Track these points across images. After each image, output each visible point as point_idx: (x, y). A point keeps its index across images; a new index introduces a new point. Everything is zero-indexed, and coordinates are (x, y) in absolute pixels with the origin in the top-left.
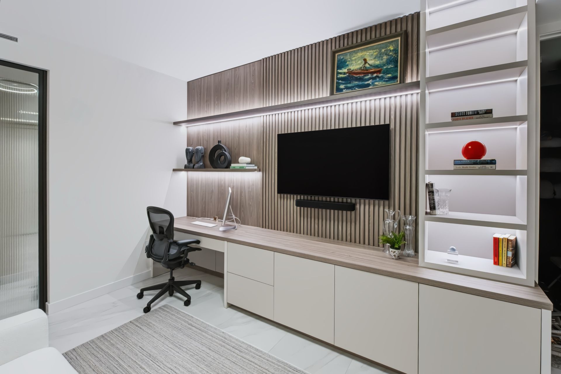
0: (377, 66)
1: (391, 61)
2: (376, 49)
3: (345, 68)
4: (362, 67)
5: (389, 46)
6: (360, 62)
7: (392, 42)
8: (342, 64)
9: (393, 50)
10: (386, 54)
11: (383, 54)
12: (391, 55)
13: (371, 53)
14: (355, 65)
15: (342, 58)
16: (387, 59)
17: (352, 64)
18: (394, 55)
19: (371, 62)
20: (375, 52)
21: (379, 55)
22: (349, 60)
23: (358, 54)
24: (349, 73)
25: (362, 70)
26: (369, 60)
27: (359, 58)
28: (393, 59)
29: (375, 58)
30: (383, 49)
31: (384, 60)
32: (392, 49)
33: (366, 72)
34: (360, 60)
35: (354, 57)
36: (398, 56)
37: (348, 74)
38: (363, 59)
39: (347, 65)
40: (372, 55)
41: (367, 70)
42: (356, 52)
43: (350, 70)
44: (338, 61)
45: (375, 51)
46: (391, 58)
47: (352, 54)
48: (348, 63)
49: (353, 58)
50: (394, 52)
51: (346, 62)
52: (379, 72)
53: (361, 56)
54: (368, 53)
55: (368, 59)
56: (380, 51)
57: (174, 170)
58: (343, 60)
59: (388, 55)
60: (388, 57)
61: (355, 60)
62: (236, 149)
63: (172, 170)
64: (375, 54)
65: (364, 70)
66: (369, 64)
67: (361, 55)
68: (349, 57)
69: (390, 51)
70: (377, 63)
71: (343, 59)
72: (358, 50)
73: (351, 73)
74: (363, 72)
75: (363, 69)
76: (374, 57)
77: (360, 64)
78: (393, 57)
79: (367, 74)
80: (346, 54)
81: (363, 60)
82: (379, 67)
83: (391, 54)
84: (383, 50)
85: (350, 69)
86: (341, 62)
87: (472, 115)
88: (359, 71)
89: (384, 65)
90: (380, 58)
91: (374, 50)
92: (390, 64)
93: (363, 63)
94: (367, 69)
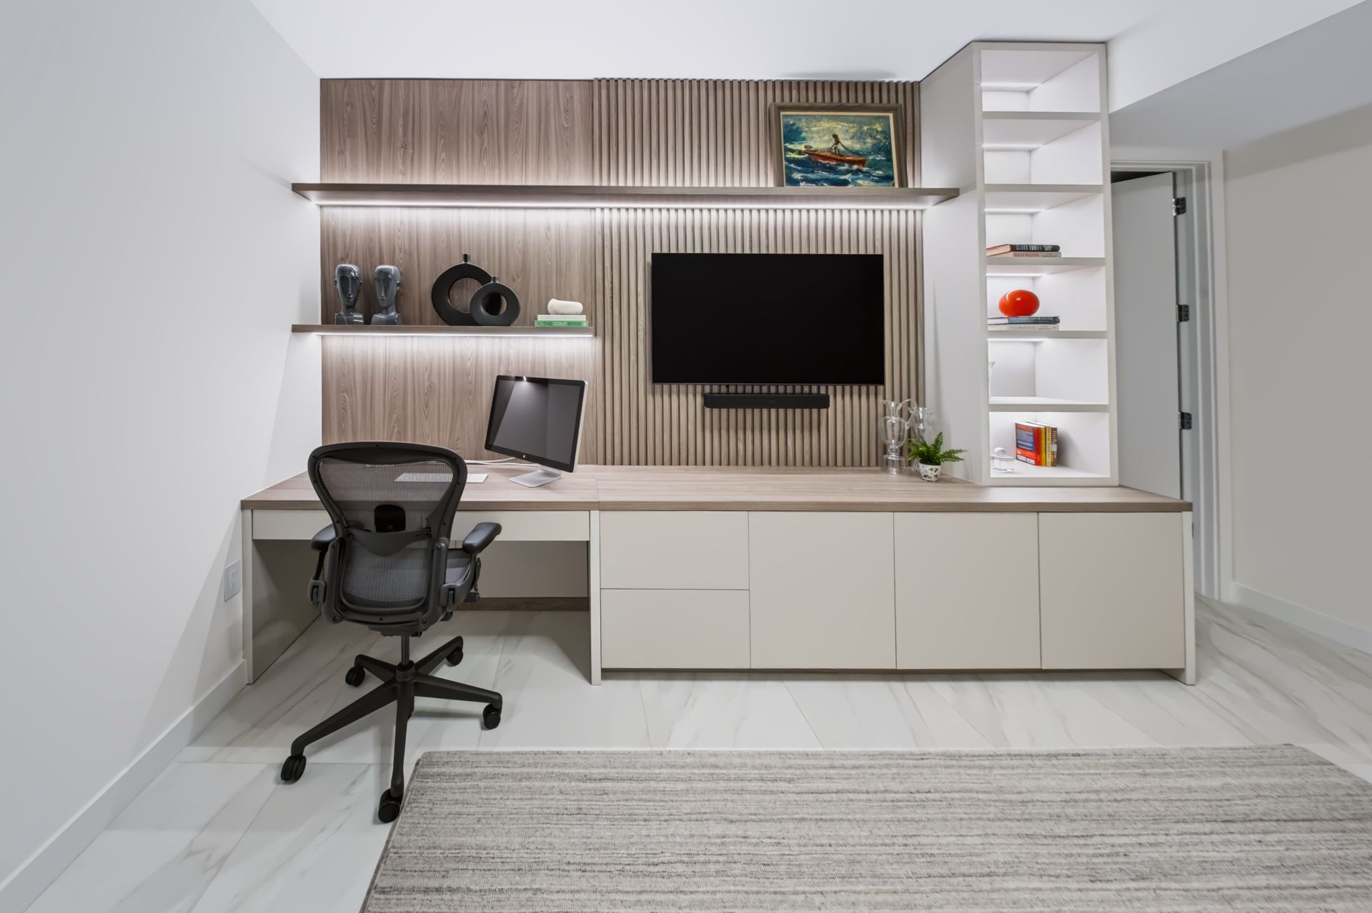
0: (856, 153)
1: (880, 150)
2: (853, 122)
3: (801, 144)
4: (831, 149)
5: (875, 124)
6: (826, 138)
7: (879, 117)
8: (793, 134)
9: (882, 132)
10: (871, 136)
11: (865, 135)
12: (878, 139)
13: (845, 128)
14: (820, 143)
15: (791, 122)
16: (874, 145)
17: (812, 138)
18: (884, 141)
19: (848, 143)
20: (853, 127)
21: (859, 134)
22: (806, 129)
23: (822, 122)
24: (809, 154)
25: (832, 153)
26: (844, 139)
27: (823, 130)
28: (883, 146)
29: (852, 138)
30: (865, 125)
31: (869, 145)
32: (880, 129)
33: (839, 158)
34: (826, 134)
35: (815, 126)
36: (890, 143)
37: (807, 155)
38: (832, 134)
39: (804, 139)
40: (847, 131)
41: (842, 156)
42: (819, 119)
43: (812, 149)
44: (786, 126)
45: (852, 125)
46: (879, 144)
47: (811, 121)
48: (803, 134)
49: (814, 129)
50: (883, 135)
51: (801, 133)
52: (862, 163)
53: (829, 128)
54: (840, 127)
55: (841, 137)
56: (861, 128)
57: (297, 329)
58: (795, 127)
59: (875, 138)
60: (874, 141)
61: (818, 132)
62: (514, 280)
63: (290, 328)
64: (852, 130)
65: (835, 153)
66: (843, 145)
67: (828, 125)
68: (805, 124)
69: (877, 131)
70: (857, 147)
71: (793, 124)
72: (822, 116)
73: (812, 154)
74: (834, 156)
75: (834, 151)
76: (851, 135)
77: (828, 142)
78: (882, 144)
79: (842, 162)
80: (799, 118)
81: (832, 137)
82: (860, 155)
83: (878, 137)
84: (865, 128)
85: (811, 147)
86: (790, 131)
87: (1036, 251)
88: (828, 154)
89: (870, 154)
90: (862, 140)
91: (851, 123)
92: (878, 153)
93: (833, 141)
94: (841, 153)
